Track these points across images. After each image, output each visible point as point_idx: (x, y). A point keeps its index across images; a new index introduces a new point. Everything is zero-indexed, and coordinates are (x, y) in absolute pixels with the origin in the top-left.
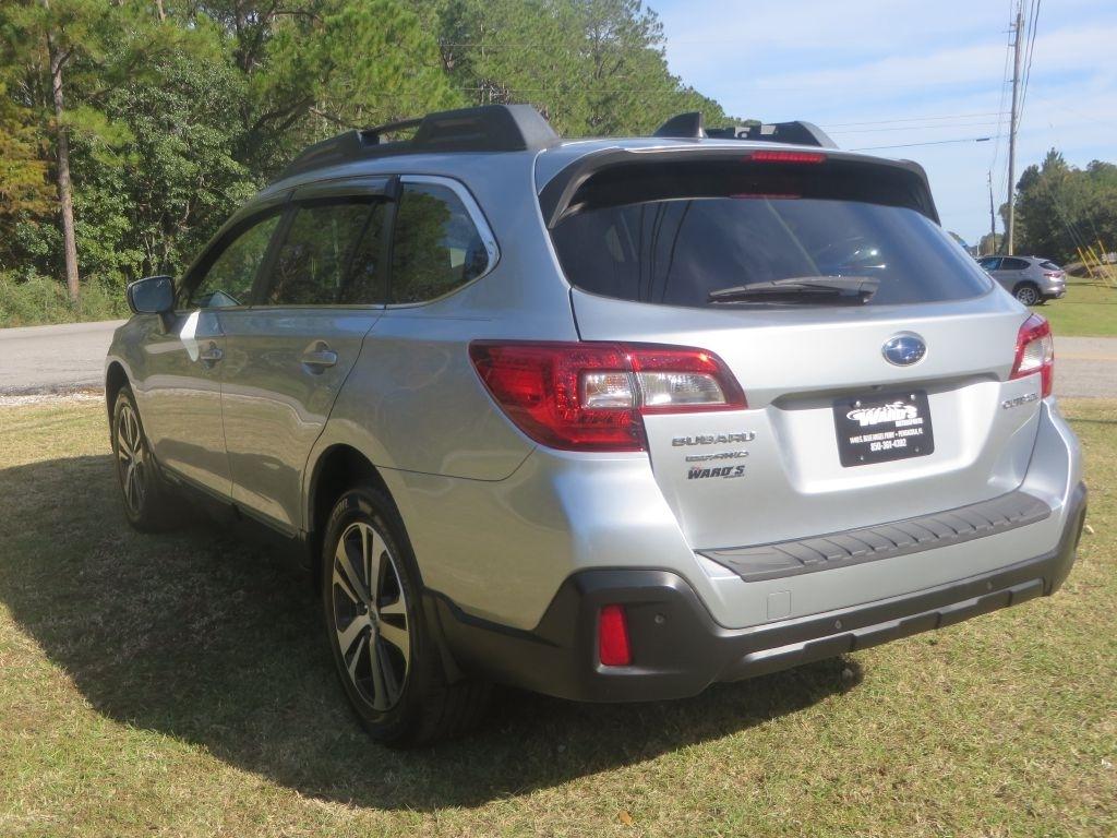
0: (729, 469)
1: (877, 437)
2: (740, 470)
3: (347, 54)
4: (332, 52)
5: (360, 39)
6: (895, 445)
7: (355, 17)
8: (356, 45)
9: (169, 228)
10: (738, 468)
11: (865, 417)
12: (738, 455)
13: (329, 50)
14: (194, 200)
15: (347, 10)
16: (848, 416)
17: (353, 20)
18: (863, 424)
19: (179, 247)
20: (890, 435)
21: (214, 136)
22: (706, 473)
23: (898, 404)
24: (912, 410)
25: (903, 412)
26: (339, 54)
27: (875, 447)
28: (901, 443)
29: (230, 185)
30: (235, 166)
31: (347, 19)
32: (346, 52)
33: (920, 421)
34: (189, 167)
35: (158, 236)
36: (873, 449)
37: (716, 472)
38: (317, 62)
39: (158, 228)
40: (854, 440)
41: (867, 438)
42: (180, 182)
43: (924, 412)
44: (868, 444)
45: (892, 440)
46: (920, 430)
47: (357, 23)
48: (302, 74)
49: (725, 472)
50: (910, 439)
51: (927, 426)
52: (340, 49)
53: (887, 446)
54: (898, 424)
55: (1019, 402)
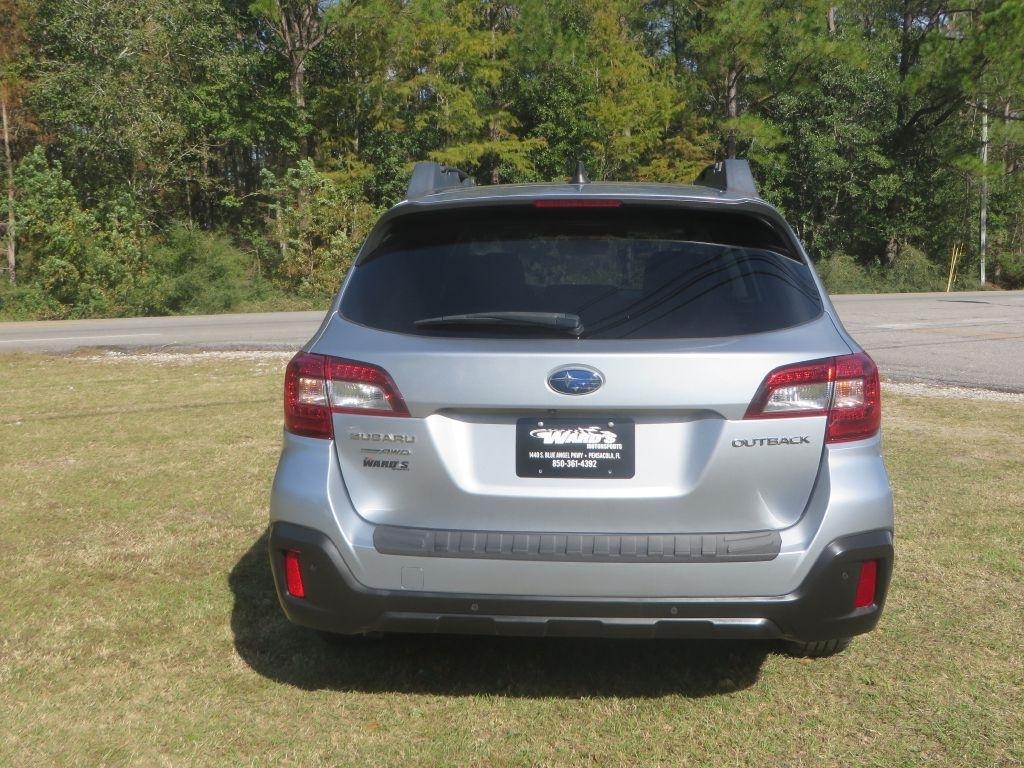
0: (396, 463)
1: (561, 455)
2: (405, 466)
3: (1002, 49)
4: (986, 48)
5: (1018, 32)
6: (582, 464)
7: (1013, 11)
8: (1012, 38)
9: (819, 218)
10: (403, 463)
11: (549, 437)
12: (401, 453)
13: (982, 46)
14: (843, 193)
15: (1005, 5)
16: (531, 433)
17: (1010, 15)
18: (547, 442)
19: (825, 234)
20: (579, 455)
21: (865, 134)
22: (377, 464)
23: (593, 429)
24: (610, 437)
25: (599, 437)
26: (993, 49)
27: (555, 464)
28: (591, 464)
29: (875, 177)
30: (883, 161)
31: (1004, 14)
32: (1001, 47)
33: (620, 446)
34: (840, 163)
35: (808, 225)
36: (554, 465)
37: (385, 464)
38: (970, 59)
39: (810, 218)
40: (534, 455)
41: (549, 455)
42: (831, 176)
43: (627, 440)
44: (548, 460)
45: (580, 460)
46: (618, 455)
47: (1014, 17)
48: (954, 72)
49: (393, 465)
50: (602, 461)
51: (628, 452)
52: (995, 44)
53: (572, 464)
54: (589, 446)
55: (765, 442)
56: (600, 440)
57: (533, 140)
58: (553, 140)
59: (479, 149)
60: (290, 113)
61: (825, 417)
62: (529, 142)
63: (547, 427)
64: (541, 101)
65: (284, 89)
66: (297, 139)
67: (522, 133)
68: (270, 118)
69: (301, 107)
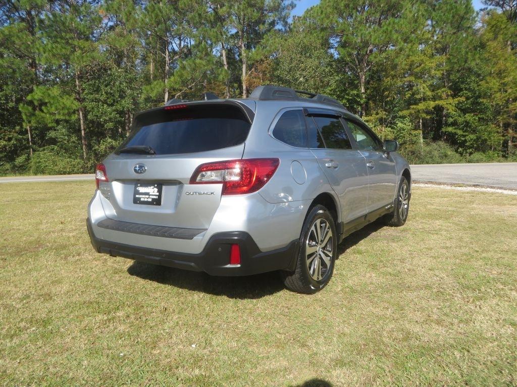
0: (107, 198)
1: (143, 196)
2: (109, 199)
6: (148, 200)
11: (142, 190)
16: (137, 188)
18: (140, 192)
20: (148, 196)
23: (152, 187)
24: (156, 190)
27: (142, 199)
28: (150, 200)
33: (158, 194)
40: (137, 196)
41: (141, 196)
43: (160, 191)
44: (140, 198)
45: (147, 198)
46: (157, 197)
50: (153, 199)
51: (160, 196)
53: (146, 200)
54: (150, 194)
55: (197, 193)
56: (153, 191)
57: (459, 98)
58: (467, 98)
59: (432, 104)
60: (358, 96)
61: (222, 184)
62: (457, 99)
63: (141, 186)
64: (463, 83)
65: (356, 87)
66: (361, 105)
67: (454, 96)
68: (350, 98)
69: (363, 93)
